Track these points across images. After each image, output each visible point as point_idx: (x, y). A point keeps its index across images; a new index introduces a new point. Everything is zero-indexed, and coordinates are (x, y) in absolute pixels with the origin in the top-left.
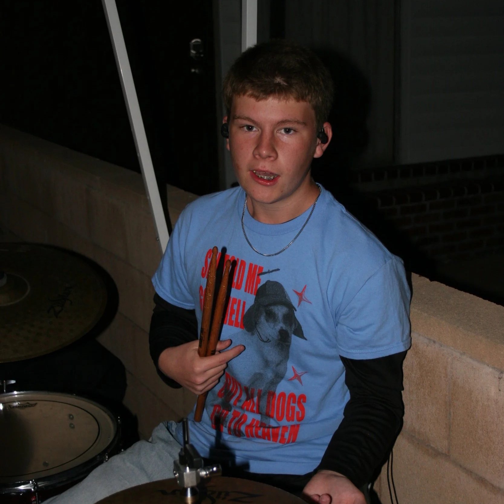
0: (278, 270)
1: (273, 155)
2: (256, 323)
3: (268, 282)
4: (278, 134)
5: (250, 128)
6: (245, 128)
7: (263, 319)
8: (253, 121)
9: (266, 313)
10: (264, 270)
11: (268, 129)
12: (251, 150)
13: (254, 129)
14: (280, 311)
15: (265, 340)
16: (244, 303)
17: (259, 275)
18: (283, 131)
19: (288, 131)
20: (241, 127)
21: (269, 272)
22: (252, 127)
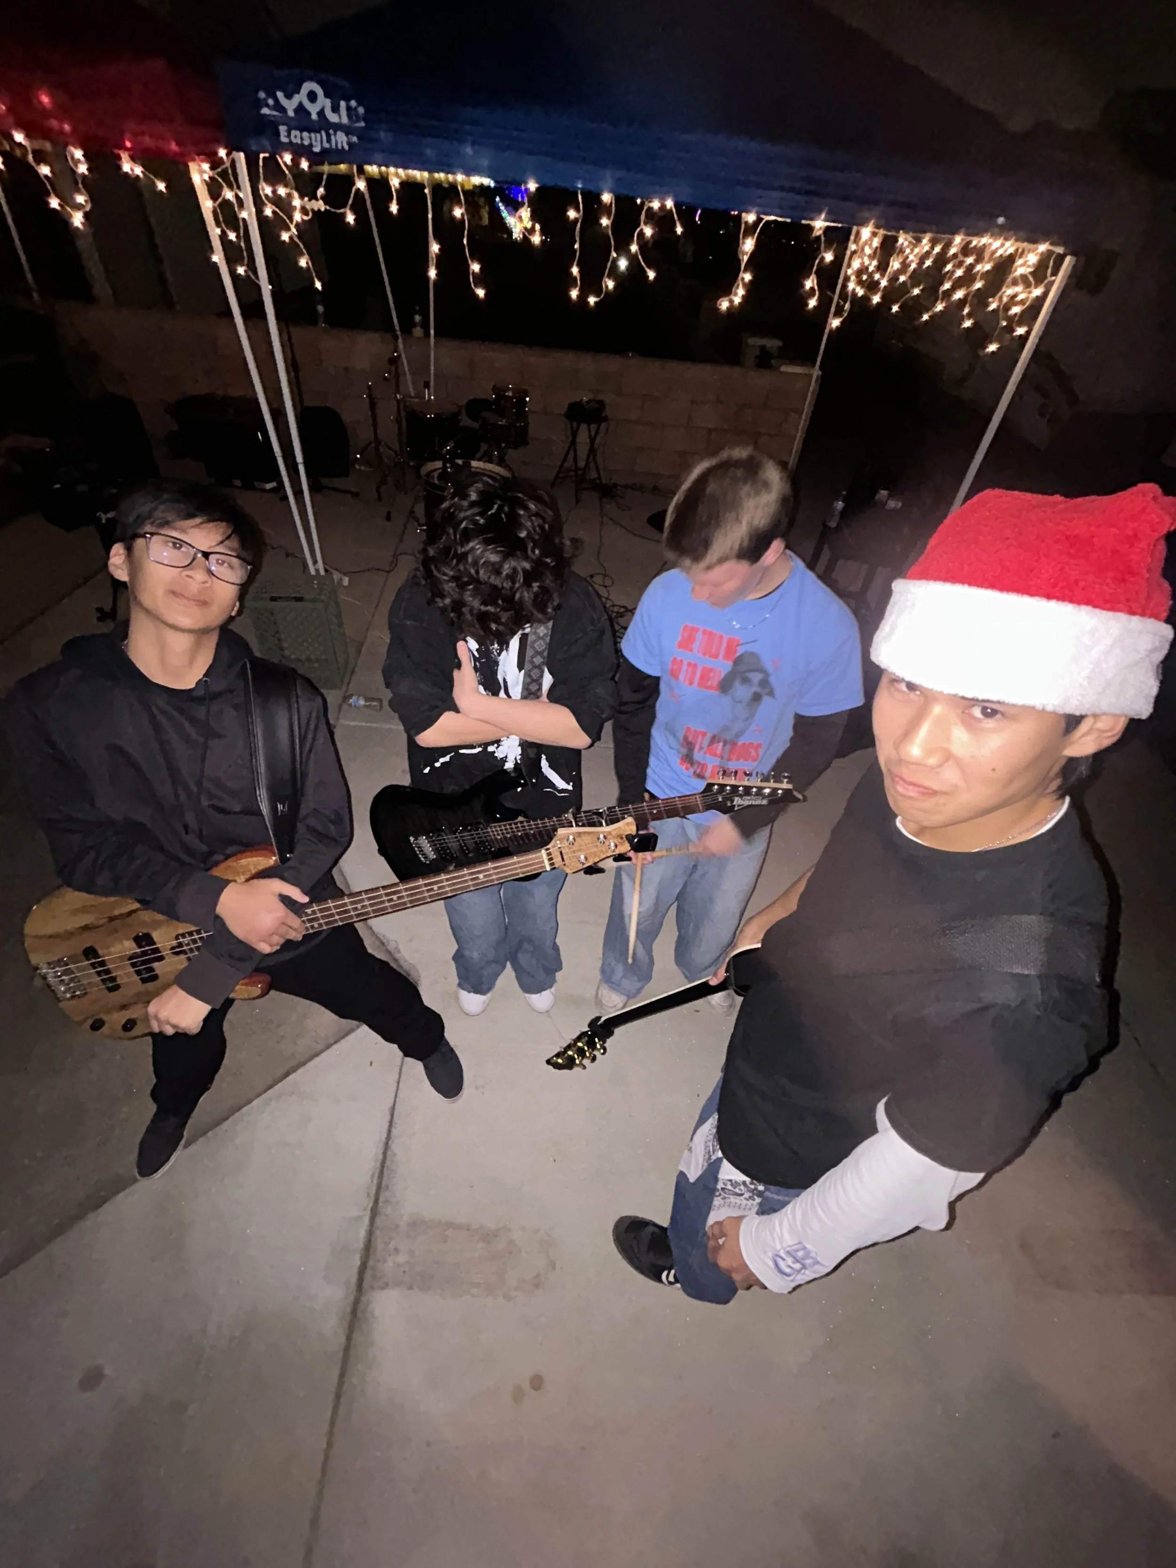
2: (730, 688)
3: (746, 653)
7: (738, 683)
10: (743, 643)
15: (739, 699)
16: (720, 671)
17: (737, 646)
21: (746, 645)
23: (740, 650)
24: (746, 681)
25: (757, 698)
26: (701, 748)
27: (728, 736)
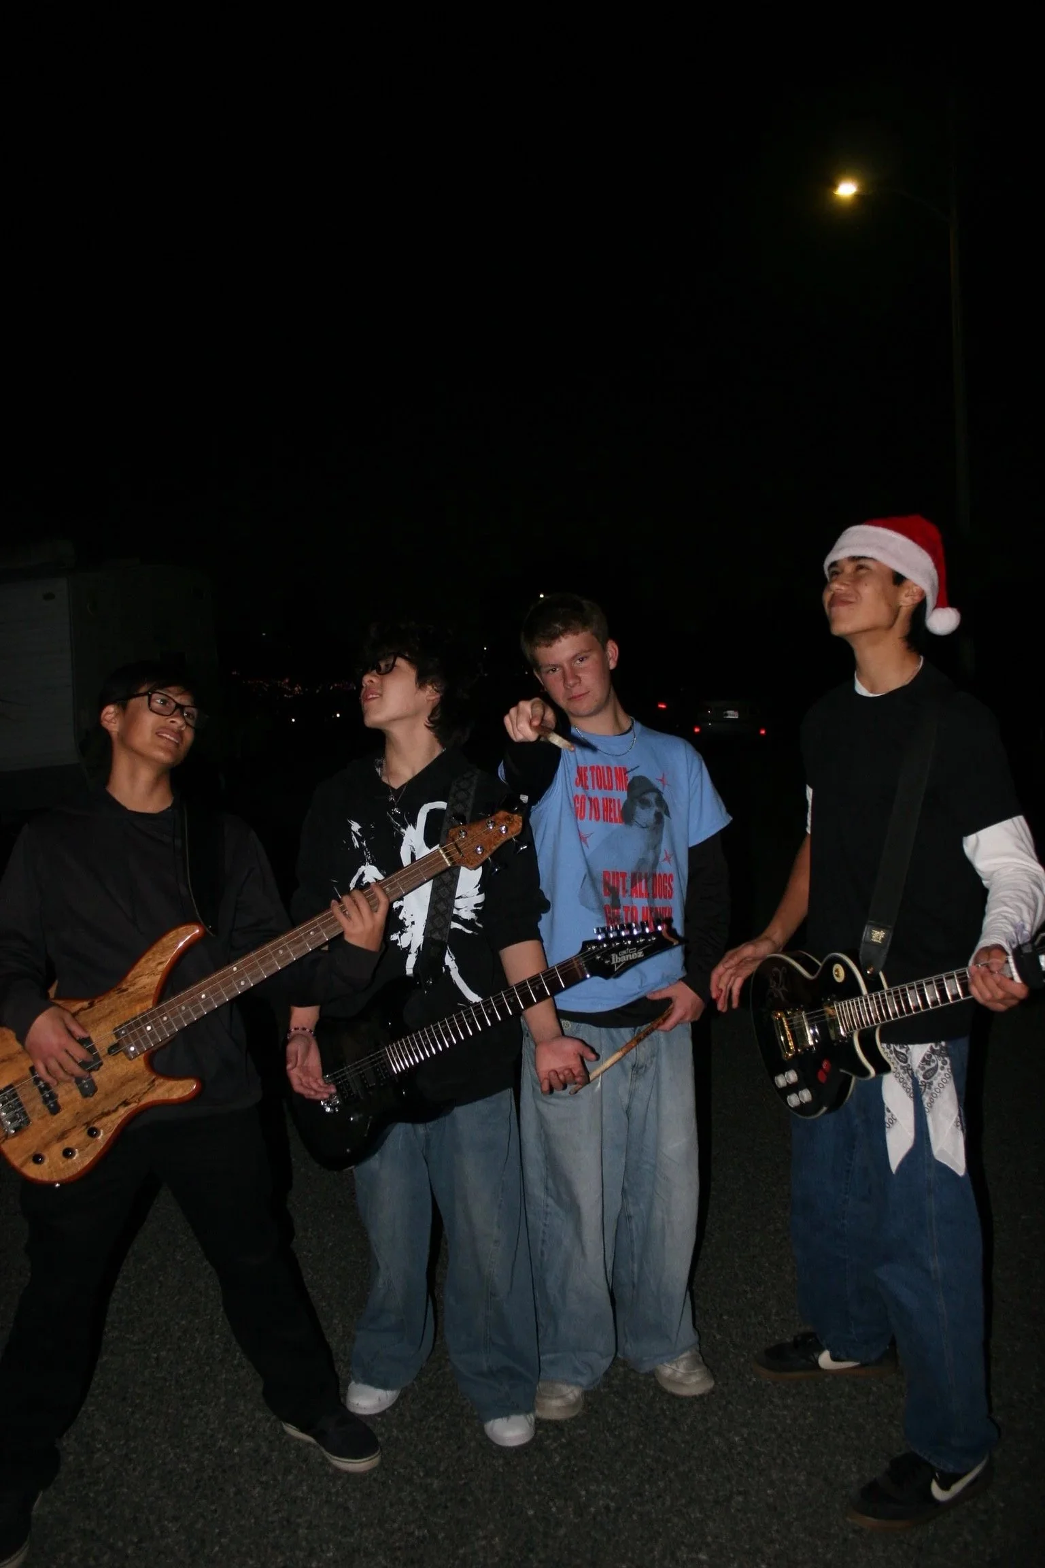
0: (638, 767)
1: (578, 681)
2: (633, 815)
3: (634, 778)
4: (575, 665)
5: (554, 670)
6: (551, 672)
7: (638, 809)
8: (553, 665)
9: (640, 802)
10: (628, 769)
11: (566, 665)
12: (561, 684)
13: (557, 669)
14: (651, 797)
15: (644, 826)
16: (619, 800)
17: (625, 774)
18: (578, 662)
19: (582, 660)
20: (548, 672)
21: (632, 770)
22: (555, 669)
23: (630, 776)
24: (645, 804)
25: (659, 818)
26: (625, 891)
27: (646, 869)
